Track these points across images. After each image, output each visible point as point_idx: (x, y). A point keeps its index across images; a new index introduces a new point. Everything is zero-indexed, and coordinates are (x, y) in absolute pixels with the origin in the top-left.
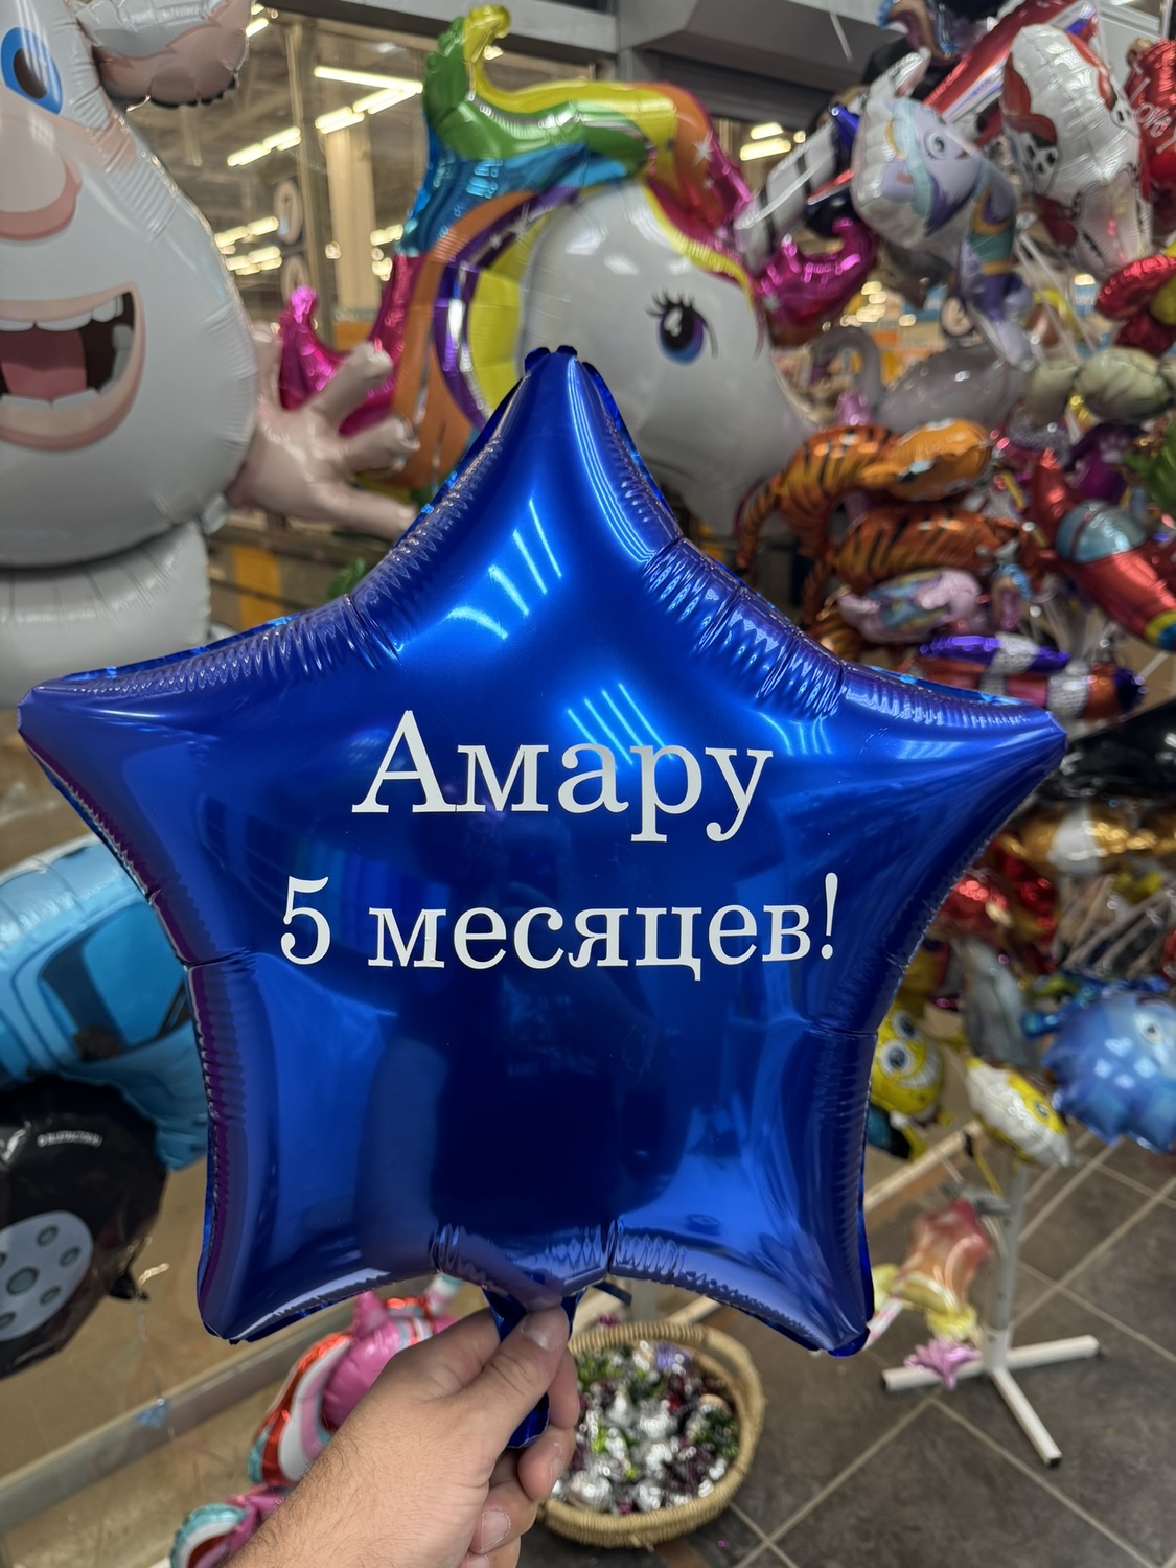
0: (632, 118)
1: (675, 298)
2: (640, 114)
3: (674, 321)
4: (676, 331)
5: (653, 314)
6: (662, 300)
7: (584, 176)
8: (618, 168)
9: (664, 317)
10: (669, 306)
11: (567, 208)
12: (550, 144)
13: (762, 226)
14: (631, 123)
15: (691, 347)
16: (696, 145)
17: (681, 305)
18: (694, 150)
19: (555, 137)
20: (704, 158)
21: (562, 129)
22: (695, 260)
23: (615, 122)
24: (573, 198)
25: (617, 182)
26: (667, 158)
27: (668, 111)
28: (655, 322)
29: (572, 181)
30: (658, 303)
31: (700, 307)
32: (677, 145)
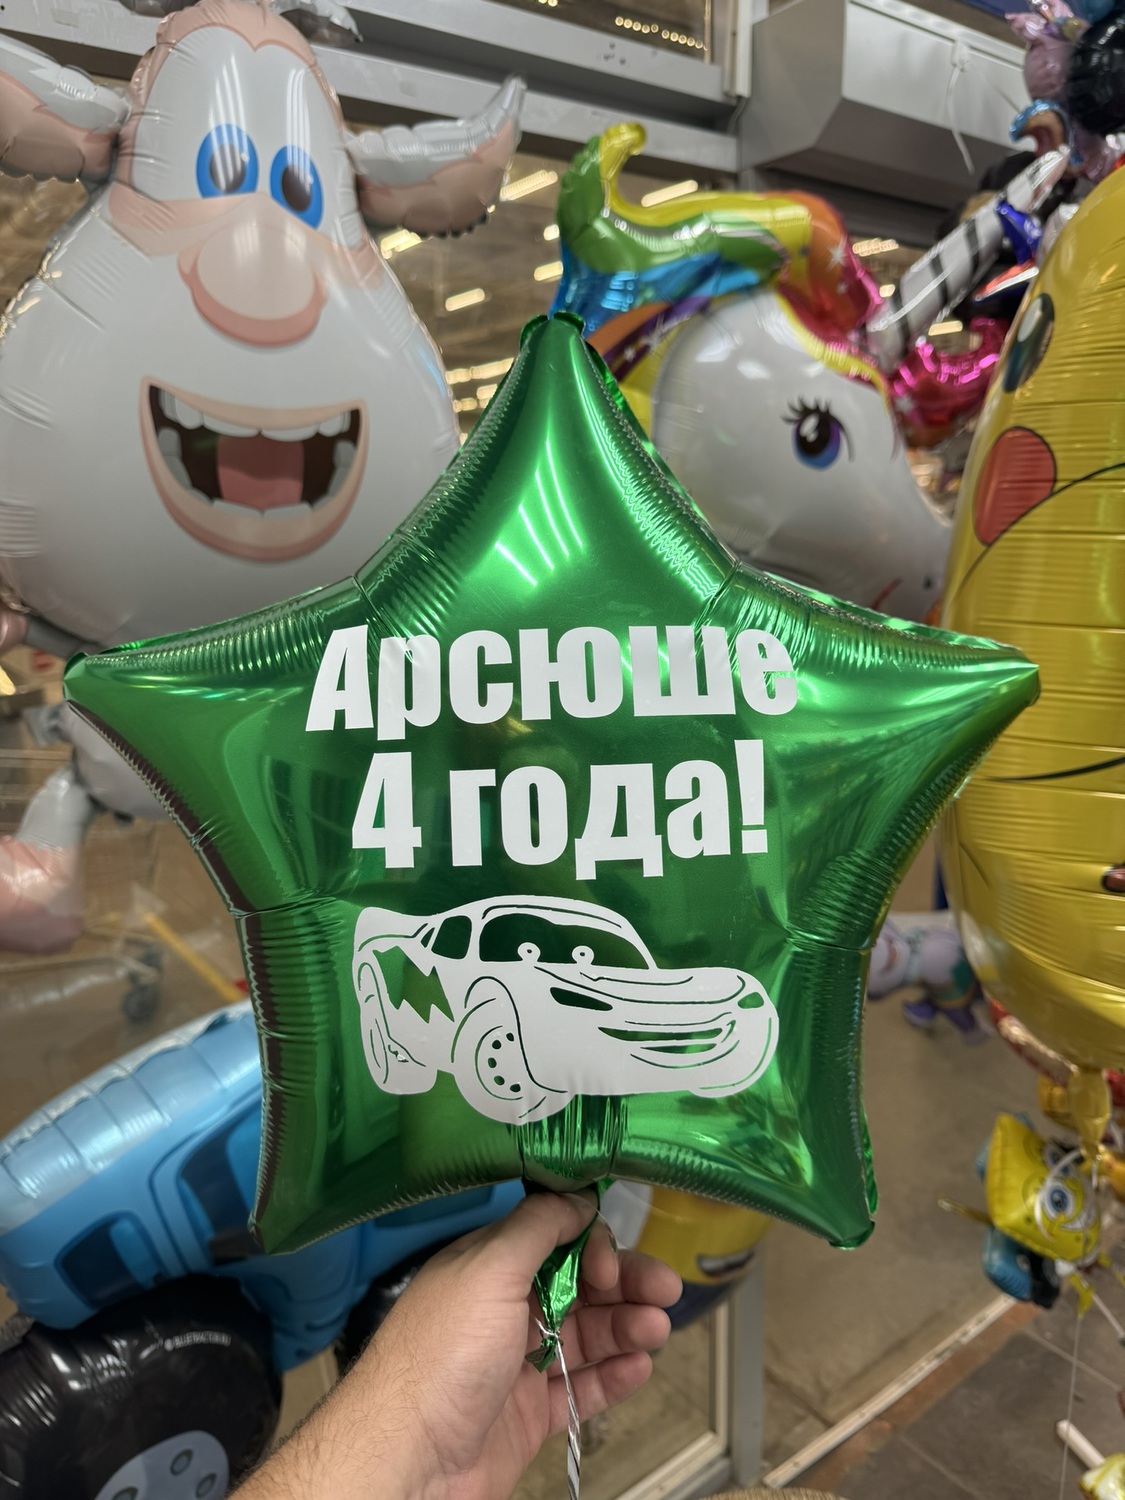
0: (768, 227)
1: (811, 404)
2: (775, 222)
3: (810, 426)
4: (812, 437)
5: (789, 421)
6: (797, 406)
7: (717, 285)
8: (750, 276)
9: (800, 423)
10: (805, 412)
11: (698, 318)
12: (686, 256)
13: (896, 328)
14: (768, 233)
15: (827, 453)
16: (831, 251)
17: (816, 411)
18: (829, 255)
19: (691, 248)
20: (839, 263)
21: (698, 241)
22: (831, 364)
23: (750, 231)
24: (705, 309)
25: (749, 291)
26: (800, 265)
27: (803, 219)
28: (790, 429)
29: (707, 290)
30: (793, 409)
31: (837, 411)
32: (812, 252)
